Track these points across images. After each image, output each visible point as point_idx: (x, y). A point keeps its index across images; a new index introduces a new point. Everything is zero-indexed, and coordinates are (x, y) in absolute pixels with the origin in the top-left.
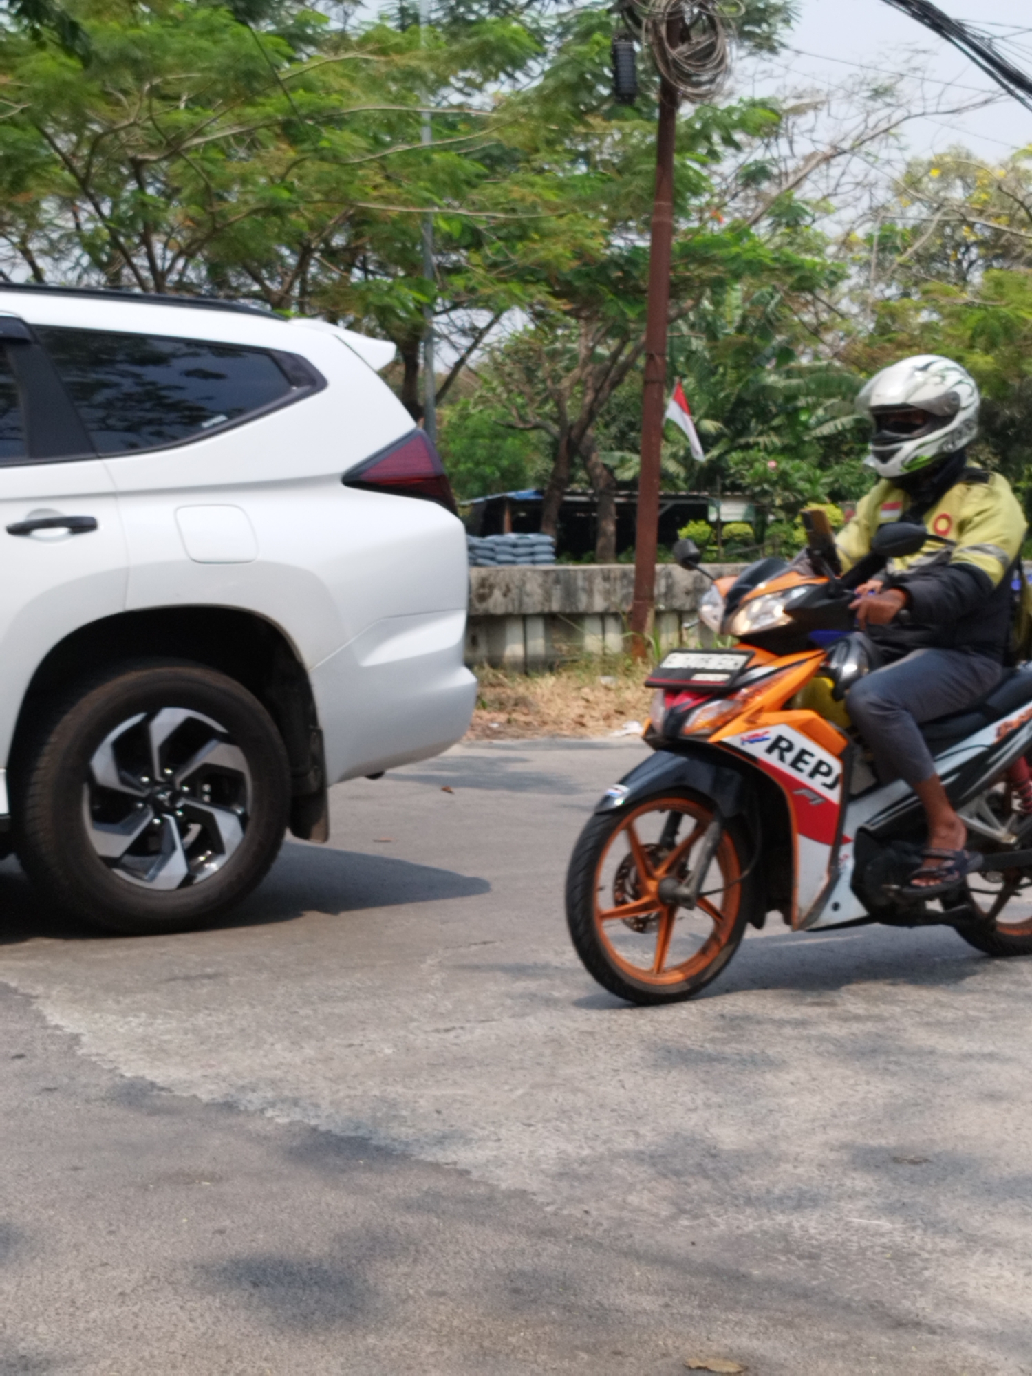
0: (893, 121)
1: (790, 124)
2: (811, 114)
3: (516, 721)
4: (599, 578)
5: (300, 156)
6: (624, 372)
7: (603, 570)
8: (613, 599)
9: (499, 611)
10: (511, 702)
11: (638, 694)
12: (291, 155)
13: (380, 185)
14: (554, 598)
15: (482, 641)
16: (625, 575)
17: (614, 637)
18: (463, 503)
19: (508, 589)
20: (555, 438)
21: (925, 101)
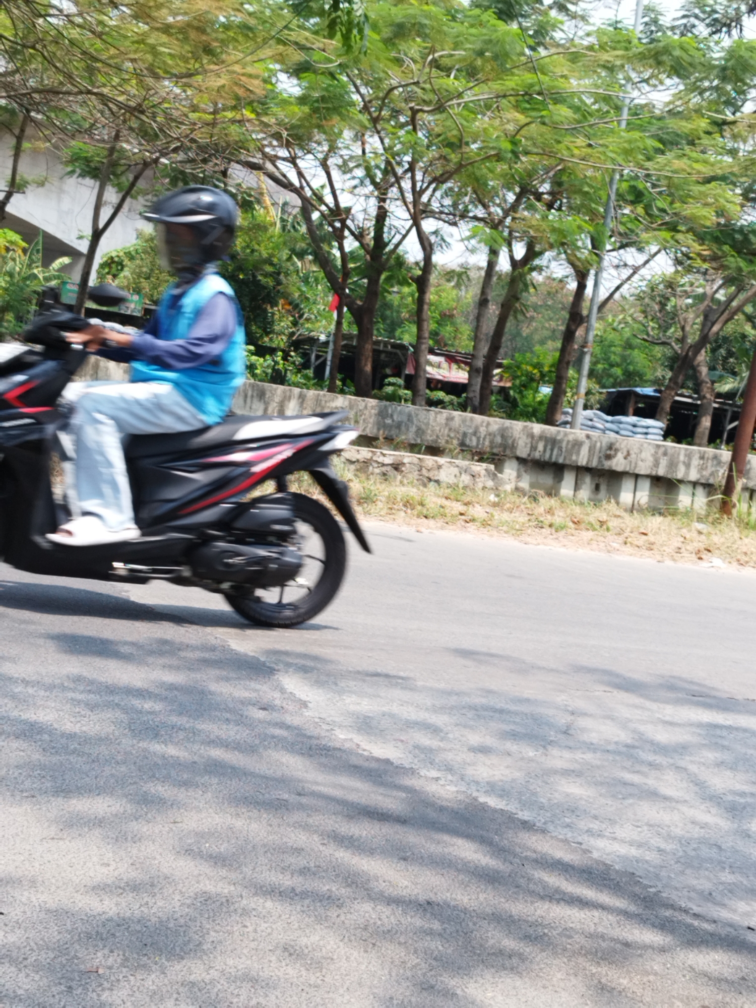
3: (631, 544)
4: (697, 456)
5: (529, 120)
6: (735, 313)
7: (700, 452)
8: (704, 473)
9: (619, 469)
10: (629, 530)
11: (722, 540)
12: (522, 118)
13: (582, 147)
14: (661, 466)
15: (603, 488)
16: (715, 457)
17: (701, 499)
18: (601, 390)
19: (628, 454)
20: (676, 353)
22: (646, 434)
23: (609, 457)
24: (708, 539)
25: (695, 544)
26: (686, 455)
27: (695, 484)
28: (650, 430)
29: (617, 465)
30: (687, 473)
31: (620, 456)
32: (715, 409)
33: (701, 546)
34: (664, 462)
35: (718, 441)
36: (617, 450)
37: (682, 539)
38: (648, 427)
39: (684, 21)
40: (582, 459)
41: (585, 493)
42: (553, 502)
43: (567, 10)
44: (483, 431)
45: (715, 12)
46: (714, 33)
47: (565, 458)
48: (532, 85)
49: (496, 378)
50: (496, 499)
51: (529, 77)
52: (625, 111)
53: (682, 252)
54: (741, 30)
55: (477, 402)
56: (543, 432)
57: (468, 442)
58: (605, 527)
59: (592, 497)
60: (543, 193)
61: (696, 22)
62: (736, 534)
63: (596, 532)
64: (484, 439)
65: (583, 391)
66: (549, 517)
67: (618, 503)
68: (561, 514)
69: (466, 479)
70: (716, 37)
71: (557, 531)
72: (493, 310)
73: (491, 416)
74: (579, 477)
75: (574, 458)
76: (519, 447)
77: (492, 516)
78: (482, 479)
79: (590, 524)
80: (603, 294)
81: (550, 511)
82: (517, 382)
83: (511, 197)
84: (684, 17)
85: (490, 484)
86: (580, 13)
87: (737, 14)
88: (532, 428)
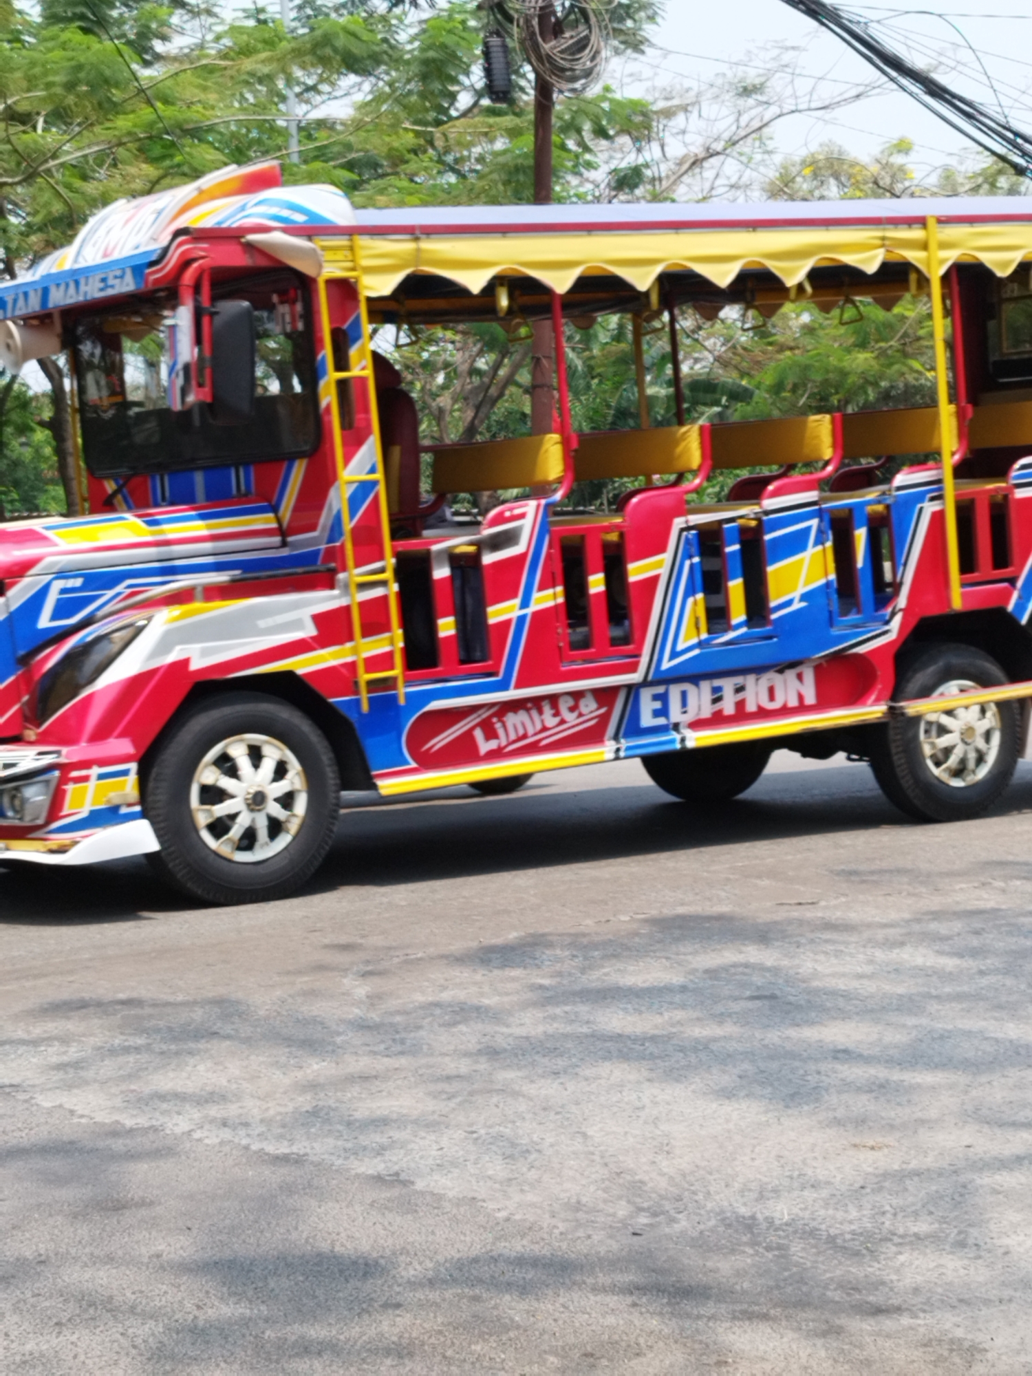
0: (766, 119)
1: (661, 127)
2: (681, 116)
5: (162, 172)
6: (505, 387)
12: (152, 171)
21: (796, 98)
52: (293, 138)
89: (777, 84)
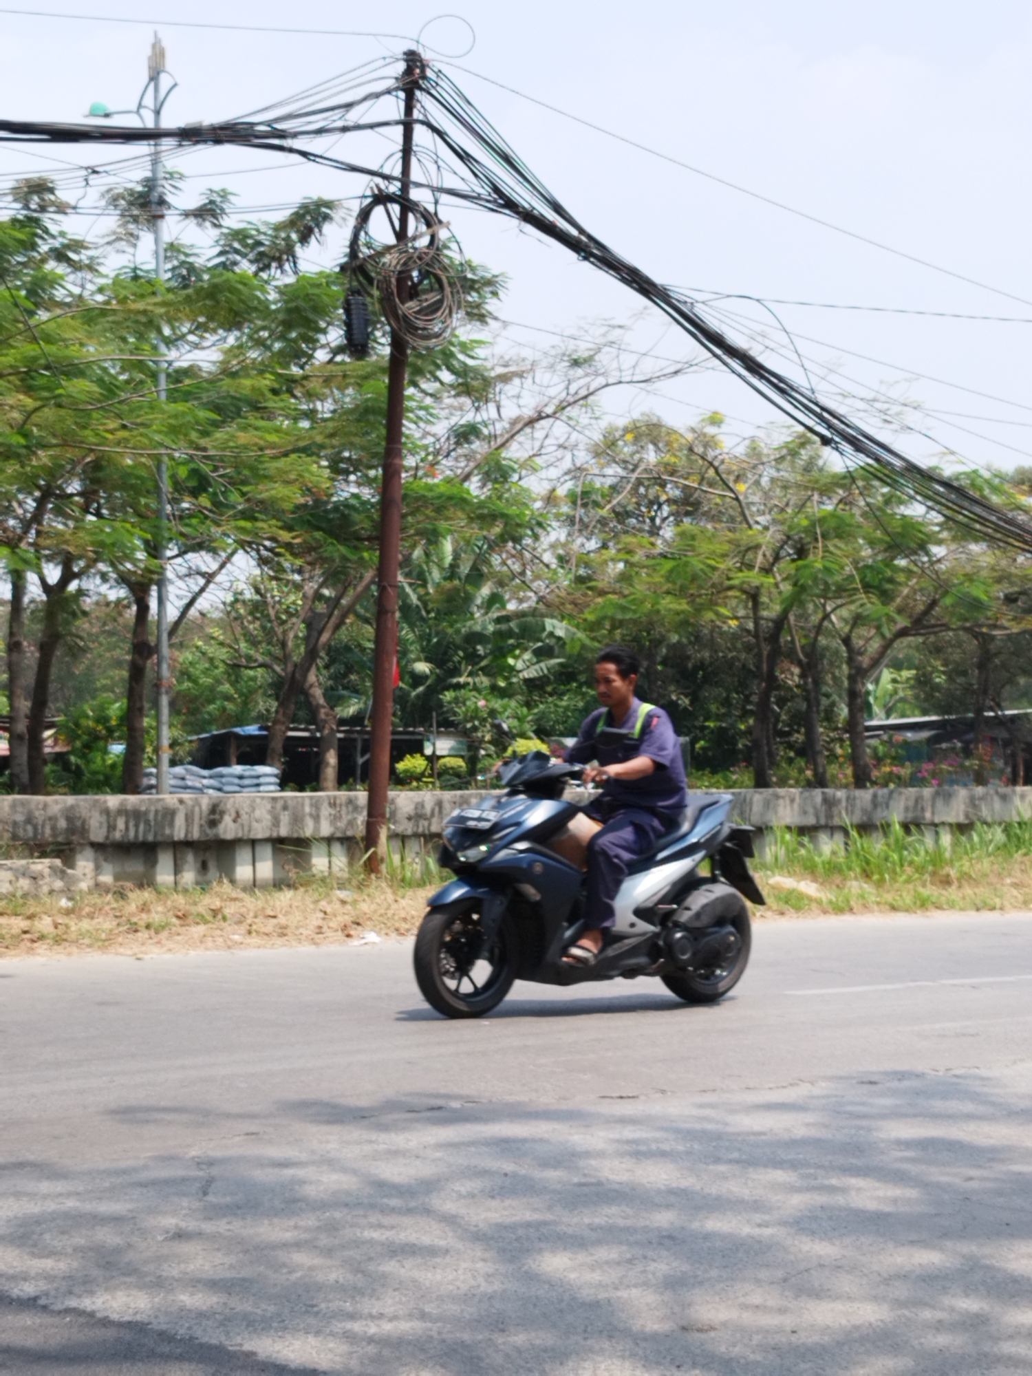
0: (591, 389)
1: (497, 389)
2: (517, 381)
3: (257, 932)
4: (326, 804)
5: (38, 404)
6: (344, 616)
7: (329, 797)
8: (339, 824)
9: (229, 836)
10: (252, 914)
11: (374, 907)
12: (29, 403)
13: (116, 430)
14: (282, 824)
15: (212, 865)
16: (350, 801)
17: (340, 860)
18: (190, 738)
19: (238, 815)
20: (280, 676)
21: (621, 371)
22: (258, 785)
23: (213, 823)
24: (355, 909)
25: (340, 918)
26: (311, 805)
27: (329, 840)
28: (262, 780)
29: (225, 832)
30: (317, 829)
31: (227, 819)
32: (340, 740)
33: (348, 919)
34: (285, 818)
35: (351, 780)
36: (222, 813)
37: (322, 915)
38: (258, 777)
39: (222, 259)
40: (179, 832)
41: (189, 876)
42: (147, 895)
43: (69, 261)
44: (39, 815)
45: (259, 243)
46: (261, 270)
47: (155, 836)
48: (35, 359)
49: (50, 742)
50: (70, 904)
51: (30, 350)
52: (163, 378)
53: (266, 548)
54: (295, 263)
55: (25, 777)
56: (122, 803)
57: (21, 833)
58: (220, 916)
59: (200, 878)
60: (72, 495)
61: (238, 258)
62: (390, 896)
63: (210, 925)
64: (43, 826)
65: (165, 742)
66: (144, 916)
67: (232, 881)
68: (160, 909)
69: (24, 883)
70: (264, 275)
71: (157, 933)
72: (31, 654)
73: (48, 794)
74: (178, 855)
75: (167, 831)
76: (92, 829)
77: (67, 926)
78: (47, 880)
79: (199, 915)
80: (172, 613)
81: (144, 908)
82: (78, 744)
83: (31, 504)
84: (221, 254)
85: (58, 884)
86: (87, 262)
87: (287, 245)
88: (105, 802)
89: (604, 358)
